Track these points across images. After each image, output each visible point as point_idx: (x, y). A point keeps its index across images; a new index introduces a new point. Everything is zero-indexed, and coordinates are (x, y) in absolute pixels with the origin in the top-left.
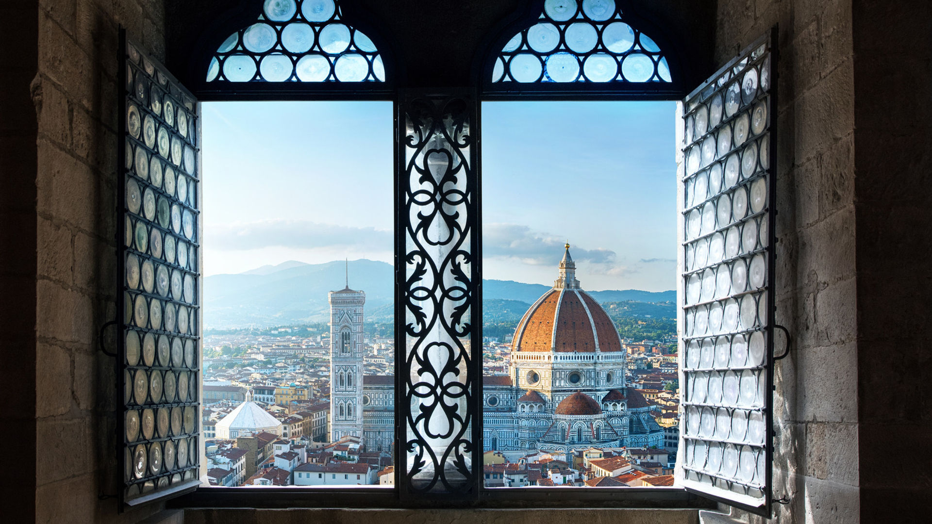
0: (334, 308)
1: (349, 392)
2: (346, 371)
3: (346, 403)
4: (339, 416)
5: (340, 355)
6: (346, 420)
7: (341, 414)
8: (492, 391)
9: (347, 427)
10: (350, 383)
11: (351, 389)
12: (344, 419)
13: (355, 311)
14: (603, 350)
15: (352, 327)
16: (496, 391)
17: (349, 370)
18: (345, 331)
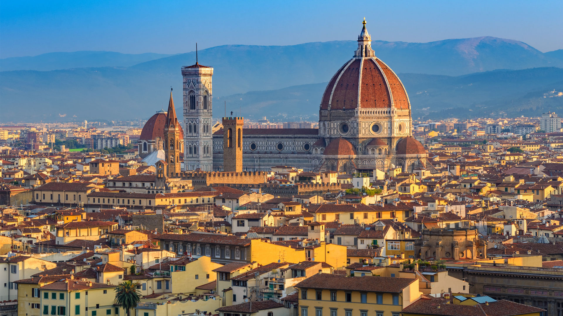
0: (185, 78)
1: (194, 137)
2: (192, 122)
3: (192, 144)
4: (189, 154)
5: (189, 111)
6: (193, 157)
7: (191, 153)
8: (306, 139)
9: (193, 162)
10: (195, 131)
11: (195, 135)
12: (191, 156)
13: (197, 80)
14: (363, 106)
15: (195, 91)
16: (309, 139)
17: (194, 122)
18: (192, 94)
